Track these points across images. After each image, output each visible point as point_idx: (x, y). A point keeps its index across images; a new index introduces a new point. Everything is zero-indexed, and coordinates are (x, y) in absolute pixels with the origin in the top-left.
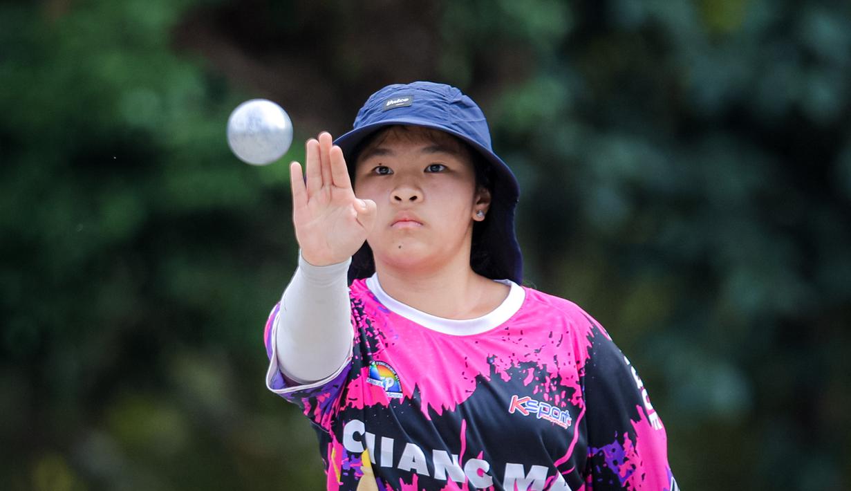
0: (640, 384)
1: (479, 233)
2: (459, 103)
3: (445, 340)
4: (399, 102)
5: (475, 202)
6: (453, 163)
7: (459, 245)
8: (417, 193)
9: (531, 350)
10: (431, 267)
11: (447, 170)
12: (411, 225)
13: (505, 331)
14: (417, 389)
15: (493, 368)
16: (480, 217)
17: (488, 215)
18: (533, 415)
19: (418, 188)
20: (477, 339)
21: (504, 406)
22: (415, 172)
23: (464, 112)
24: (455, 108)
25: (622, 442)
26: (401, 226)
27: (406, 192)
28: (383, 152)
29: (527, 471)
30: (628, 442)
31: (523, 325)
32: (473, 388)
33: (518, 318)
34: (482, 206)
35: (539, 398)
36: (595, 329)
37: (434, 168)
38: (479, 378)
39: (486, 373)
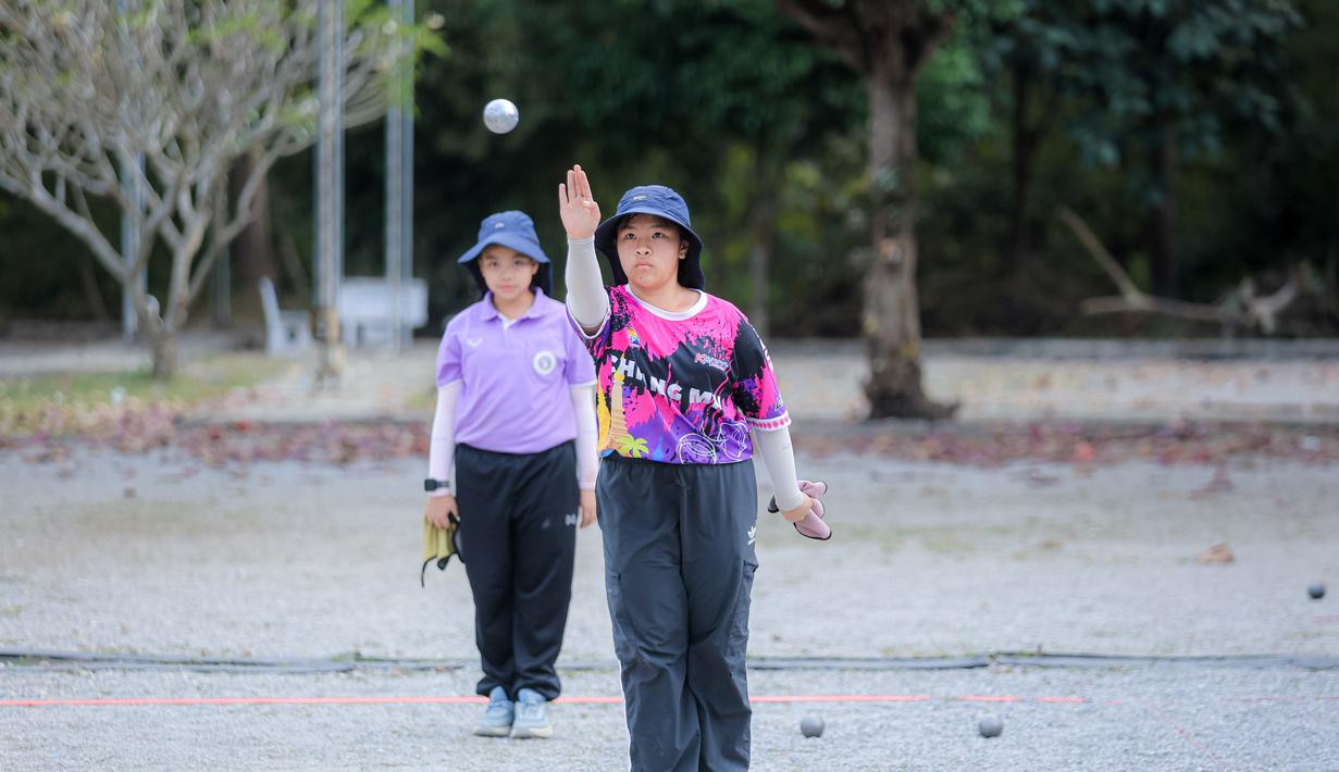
0: (764, 347)
1: (682, 265)
2: (672, 198)
3: (664, 322)
4: (640, 198)
5: (680, 249)
6: (668, 233)
7: (671, 275)
8: (649, 250)
9: (708, 330)
10: (658, 286)
11: (664, 236)
12: (645, 267)
13: (695, 319)
14: (646, 346)
15: (687, 338)
16: (683, 257)
17: (687, 255)
18: (707, 364)
19: (650, 248)
20: (680, 323)
21: (693, 357)
22: (647, 239)
23: (674, 203)
24: (670, 202)
25: (753, 378)
26: (640, 267)
27: (643, 250)
28: (631, 228)
29: (701, 394)
30: (757, 378)
31: (704, 317)
32: (677, 348)
33: (702, 313)
34: (683, 251)
35: (711, 355)
36: (742, 320)
37: (658, 234)
38: (680, 343)
39: (684, 341)
